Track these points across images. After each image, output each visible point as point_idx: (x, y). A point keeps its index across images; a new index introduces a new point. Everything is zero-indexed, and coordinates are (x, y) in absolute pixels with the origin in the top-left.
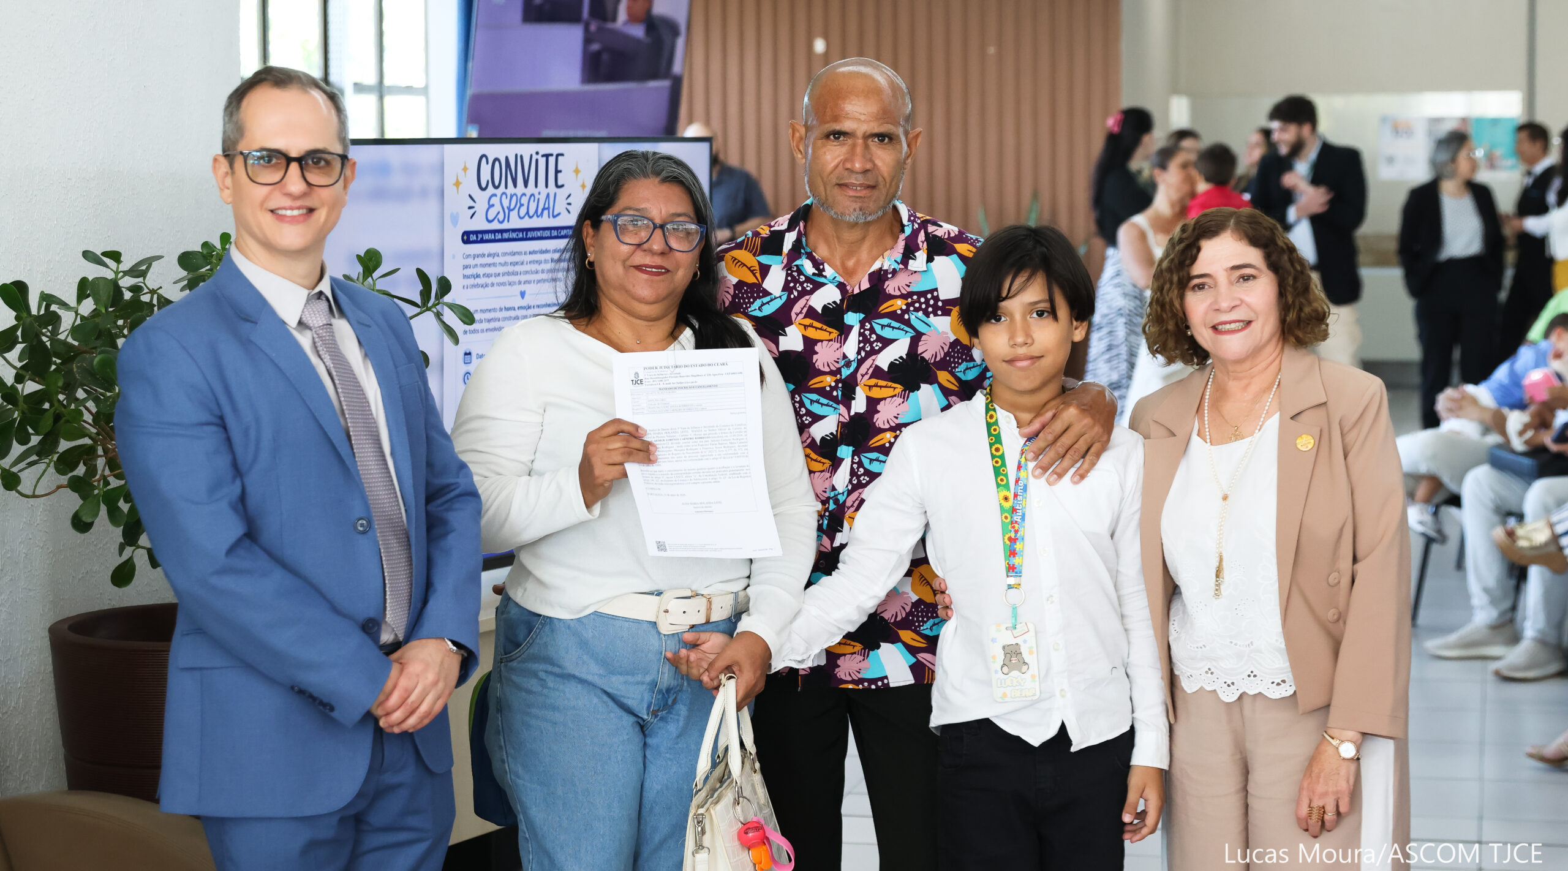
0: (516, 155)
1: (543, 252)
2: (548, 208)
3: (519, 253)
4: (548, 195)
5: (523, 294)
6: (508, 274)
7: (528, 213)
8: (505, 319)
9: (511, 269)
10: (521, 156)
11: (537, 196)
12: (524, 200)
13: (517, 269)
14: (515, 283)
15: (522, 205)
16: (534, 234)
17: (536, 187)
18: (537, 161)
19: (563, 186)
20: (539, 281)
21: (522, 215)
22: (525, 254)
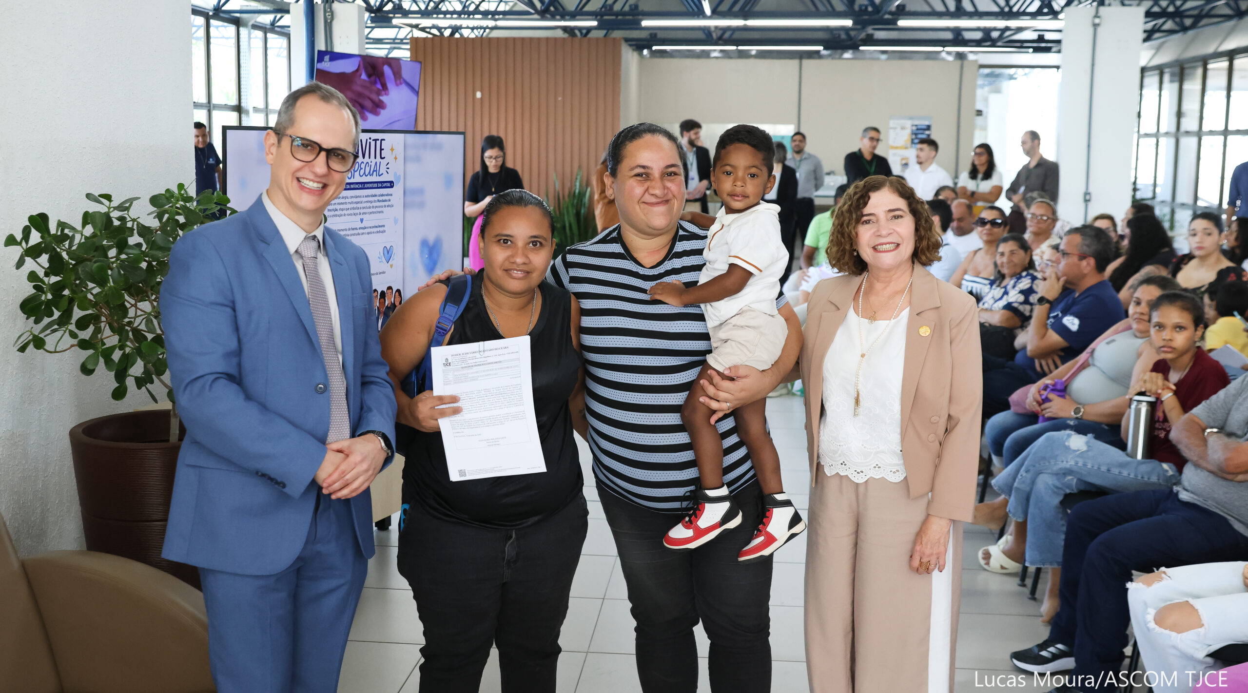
12: (363, 166)
13: (359, 205)
14: (357, 214)
15: (361, 169)
16: (368, 185)
17: (370, 158)
18: (370, 143)
19: (384, 158)
20: (371, 213)
21: (361, 174)
22: (363, 197)
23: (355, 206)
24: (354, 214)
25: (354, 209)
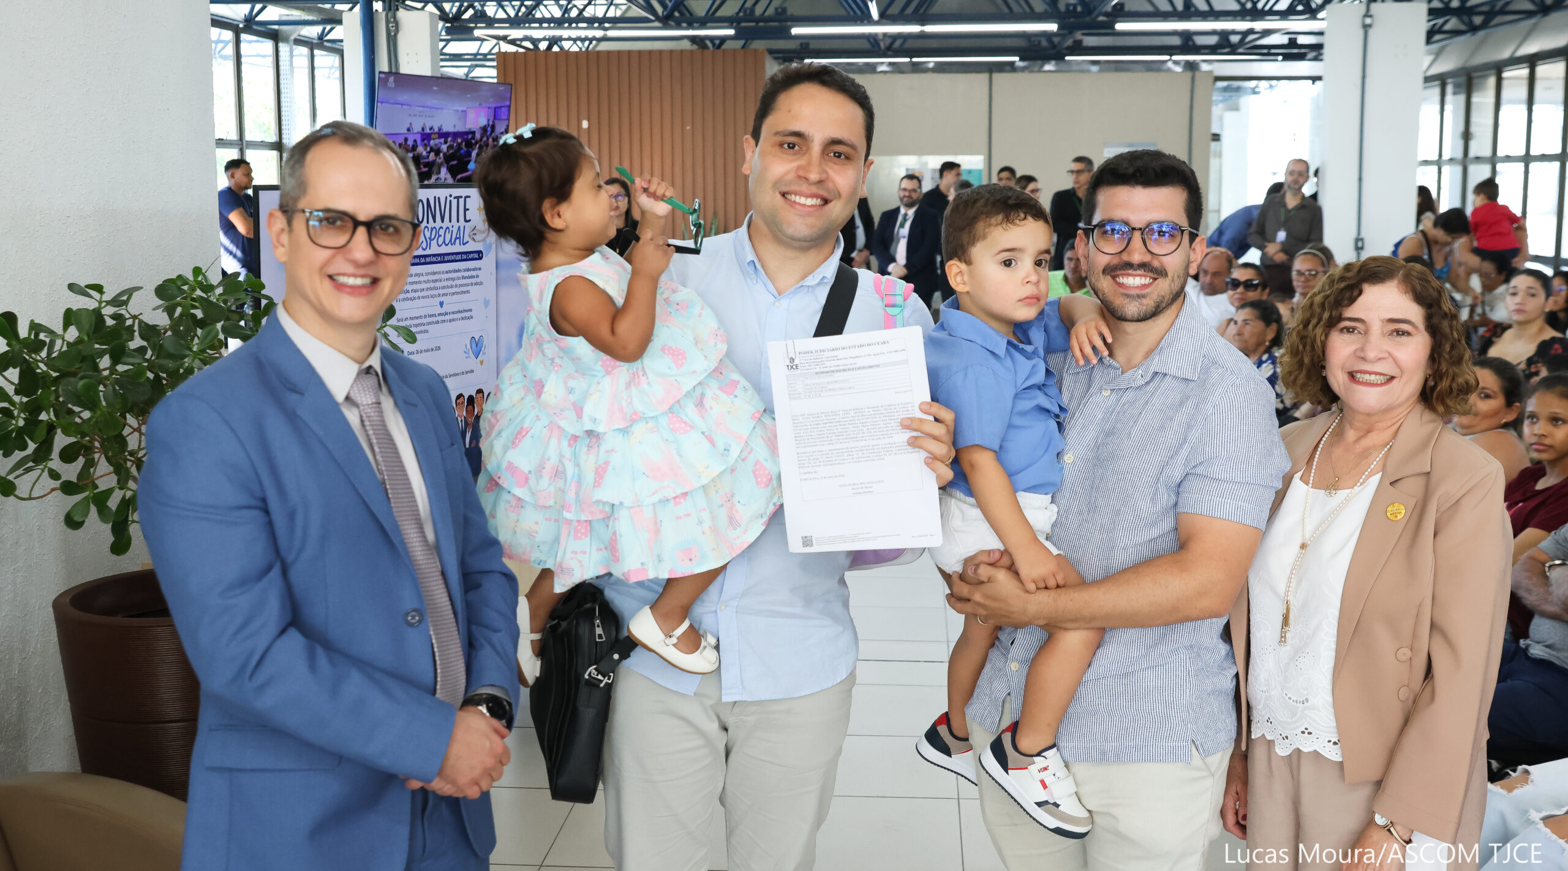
0: (435, 197)
1: (456, 271)
2: (459, 238)
3: (439, 273)
4: (459, 227)
5: (441, 304)
6: (431, 289)
7: (444, 241)
8: (429, 323)
9: (432, 285)
10: (439, 198)
11: (451, 229)
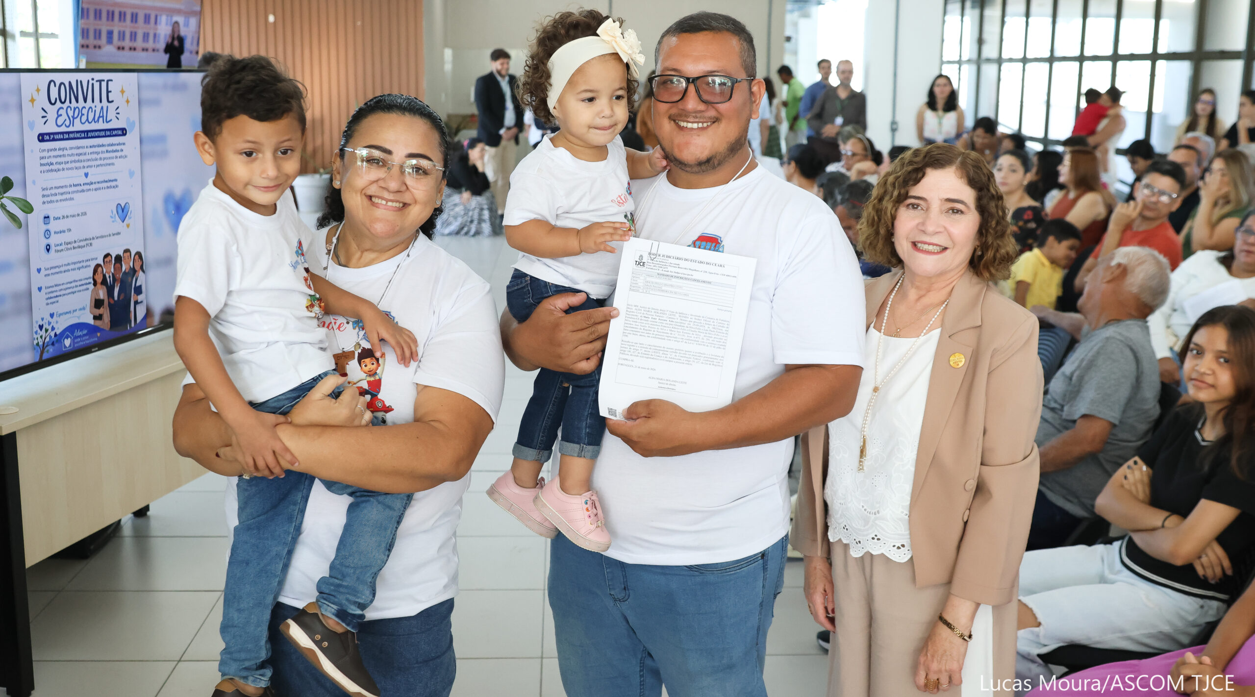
12: (85, 111)
13: (81, 158)
14: (80, 168)
15: (83, 115)
16: (93, 134)
17: (93, 101)
18: (93, 84)
19: (112, 101)
20: (98, 166)
21: (83, 121)
22: (87, 147)
23: (77, 158)
24: (76, 168)
25: (75, 161)
